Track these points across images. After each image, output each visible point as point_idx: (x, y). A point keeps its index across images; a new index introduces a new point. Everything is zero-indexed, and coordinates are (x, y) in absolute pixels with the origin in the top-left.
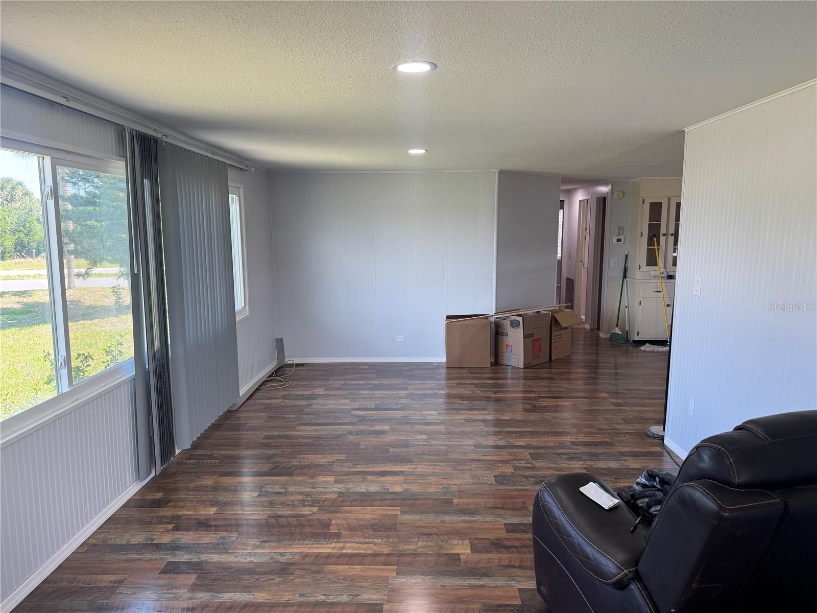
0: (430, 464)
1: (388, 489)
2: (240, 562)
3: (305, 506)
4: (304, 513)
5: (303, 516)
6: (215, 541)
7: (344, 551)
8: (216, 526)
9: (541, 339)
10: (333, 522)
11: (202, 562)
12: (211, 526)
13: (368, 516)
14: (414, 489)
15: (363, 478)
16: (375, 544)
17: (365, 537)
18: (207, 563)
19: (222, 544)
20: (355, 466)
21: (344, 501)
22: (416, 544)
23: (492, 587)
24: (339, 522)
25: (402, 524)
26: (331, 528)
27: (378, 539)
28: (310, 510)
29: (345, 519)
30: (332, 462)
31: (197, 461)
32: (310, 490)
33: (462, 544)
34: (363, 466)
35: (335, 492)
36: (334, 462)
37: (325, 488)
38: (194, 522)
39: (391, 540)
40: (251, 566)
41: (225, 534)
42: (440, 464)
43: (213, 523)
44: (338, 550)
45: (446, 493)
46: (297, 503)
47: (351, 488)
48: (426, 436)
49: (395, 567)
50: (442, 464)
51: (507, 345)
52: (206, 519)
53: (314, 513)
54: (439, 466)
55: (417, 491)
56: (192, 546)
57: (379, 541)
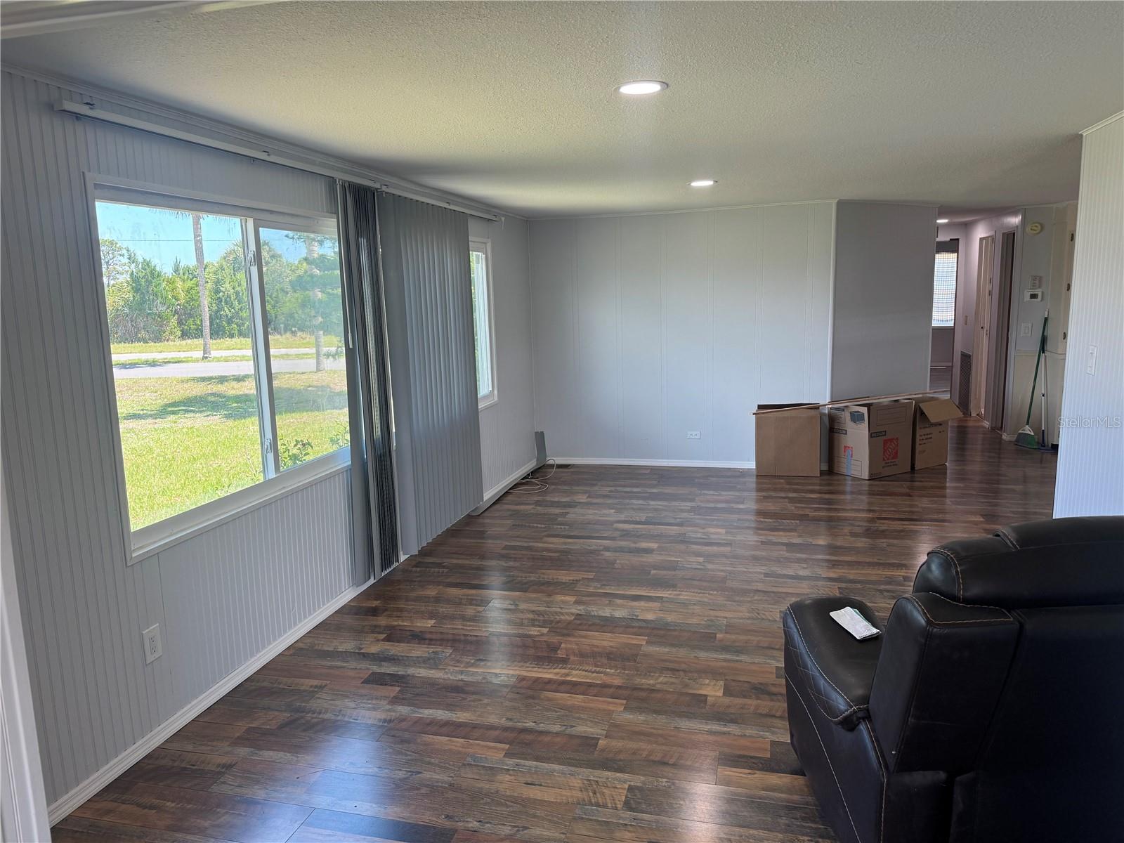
0: (699, 591)
1: (638, 616)
2: (449, 679)
3: (534, 626)
4: (532, 633)
5: (529, 636)
6: (427, 655)
7: (569, 679)
8: (431, 640)
9: (897, 439)
10: (563, 646)
11: (408, 675)
12: (425, 639)
13: (605, 643)
14: (670, 619)
15: (610, 601)
16: (606, 674)
17: (596, 666)
18: (413, 676)
19: (433, 659)
20: (603, 587)
21: (580, 624)
22: (657, 679)
23: (739, 736)
24: (569, 646)
25: (645, 655)
26: (559, 652)
27: (611, 669)
28: (538, 631)
29: (577, 644)
30: (576, 581)
31: (424, 569)
32: (544, 608)
33: (715, 685)
34: (613, 588)
35: (572, 614)
36: (579, 580)
37: (561, 608)
38: (408, 633)
39: (626, 672)
40: (460, 684)
41: (439, 649)
42: (711, 592)
43: (428, 636)
44: (561, 676)
45: (710, 626)
46: (525, 622)
47: (593, 611)
48: (702, 559)
49: (625, 702)
50: (715, 592)
51: (845, 447)
52: (421, 632)
53: (543, 635)
54: (711, 594)
55: (673, 620)
56: (401, 658)
57: (613, 671)
